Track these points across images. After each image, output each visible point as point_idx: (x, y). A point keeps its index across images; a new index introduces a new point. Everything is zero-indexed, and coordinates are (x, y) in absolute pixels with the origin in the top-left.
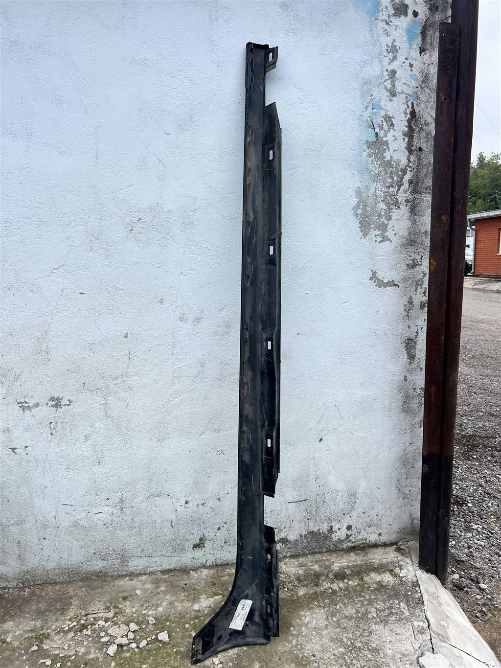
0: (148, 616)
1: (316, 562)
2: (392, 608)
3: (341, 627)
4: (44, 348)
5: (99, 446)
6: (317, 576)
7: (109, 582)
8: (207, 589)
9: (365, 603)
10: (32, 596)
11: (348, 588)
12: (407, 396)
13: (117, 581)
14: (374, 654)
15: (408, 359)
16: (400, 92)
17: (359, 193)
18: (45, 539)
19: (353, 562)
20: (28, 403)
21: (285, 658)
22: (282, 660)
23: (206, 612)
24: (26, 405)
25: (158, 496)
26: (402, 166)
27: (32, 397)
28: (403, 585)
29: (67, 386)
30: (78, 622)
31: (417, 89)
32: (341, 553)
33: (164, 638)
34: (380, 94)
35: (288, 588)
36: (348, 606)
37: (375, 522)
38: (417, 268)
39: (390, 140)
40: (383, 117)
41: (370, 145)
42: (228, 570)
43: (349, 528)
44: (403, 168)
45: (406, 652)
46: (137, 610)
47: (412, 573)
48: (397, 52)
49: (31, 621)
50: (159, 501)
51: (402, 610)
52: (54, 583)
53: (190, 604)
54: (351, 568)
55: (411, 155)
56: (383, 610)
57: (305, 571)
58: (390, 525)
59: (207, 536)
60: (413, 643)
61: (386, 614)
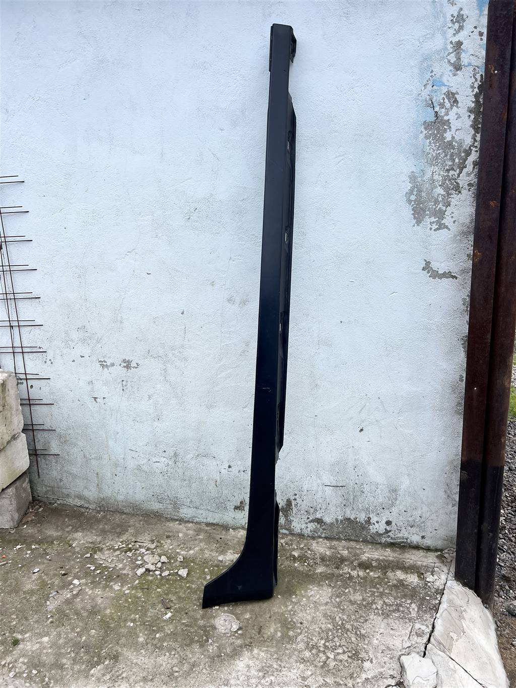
1: (348, 548)
2: (401, 605)
3: (340, 608)
4: (119, 319)
5: (159, 405)
6: (343, 560)
7: (162, 521)
9: (376, 594)
11: (367, 577)
12: (462, 398)
13: (168, 523)
14: (359, 639)
16: (466, 64)
17: (413, 178)
18: (116, 475)
19: (385, 556)
20: (106, 361)
21: (274, 618)
22: (272, 618)
23: (227, 564)
24: (105, 364)
25: (205, 456)
26: (466, 146)
27: (110, 357)
28: (426, 588)
29: (136, 352)
30: (126, 545)
32: (378, 546)
33: (183, 574)
34: (443, 70)
35: (308, 564)
36: (357, 592)
37: (418, 523)
39: (453, 118)
40: (444, 94)
41: (427, 125)
43: (388, 523)
44: (467, 148)
45: (392, 647)
46: (173, 548)
47: (442, 581)
48: (464, 21)
49: (95, 536)
50: (206, 461)
51: (411, 610)
53: (217, 554)
54: (379, 562)
55: (477, 133)
56: (391, 605)
57: (332, 553)
58: (435, 530)
59: (246, 501)
60: (404, 642)
61: (392, 609)
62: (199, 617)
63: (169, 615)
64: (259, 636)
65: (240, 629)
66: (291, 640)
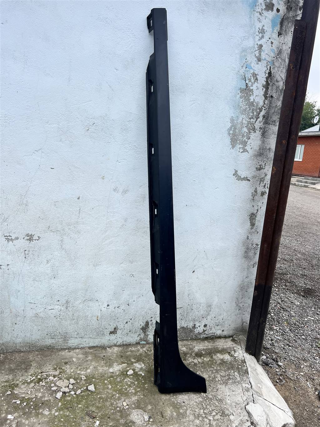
0: (81, 375)
1: (184, 346)
2: (230, 375)
4: (25, 202)
5: (56, 267)
6: (185, 354)
7: (55, 352)
8: (117, 359)
9: (214, 372)
10: (5, 359)
11: (204, 362)
12: (248, 249)
13: (60, 352)
14: (220, 403)
15: (251, 226)
16: (264, 59)
17: (232, 120)
18: (16, 324)
19: (206, 346)
20: (11, 237)
21: (166, 403)
22: (165, 404)
23: (117, 374)
24: (10, 238)
25: (90, 300)
26: (260, 106)
27: (14, 233)
28: (236, 361)
29: (38, 228)
30: (36, 377)
31: (274, 58)
32: (199, 341)
33: (92, 389)
34: (252, 59)
36: (204, 373)
37: (221, 323)
38: (262, 171)
39: (255, 89)
40: (252, 74)
41: (242, 91)
42: (130, 348)
43: (205, 326)
44: (261, 107)
45: (238, 402)
46: (74, 371)
47: (241, 355)
48: (264, 33)
49: (6, 375)
50: (91, 304)
51: (236, 376)
52: (19, 352)
53: (107, 368)
54: (205, 350)
55: (266, 100)
56: (225, 376)
58: (230, 325)
59: (118, 327)
60: (242, 397)
61: (227, 379)
62: (119, 418)
63: (98, 423)
64: (163, 419)
65: (150, 418)
66: (184, 415)
